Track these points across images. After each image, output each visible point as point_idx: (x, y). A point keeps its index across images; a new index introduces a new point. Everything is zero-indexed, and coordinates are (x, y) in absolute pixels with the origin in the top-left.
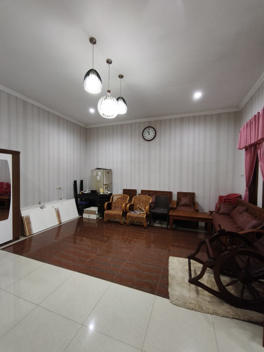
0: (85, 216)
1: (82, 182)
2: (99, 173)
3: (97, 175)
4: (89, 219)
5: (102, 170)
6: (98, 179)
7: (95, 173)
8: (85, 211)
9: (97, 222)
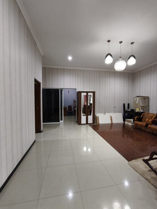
0: (126, 123)
1: (129, 104)
2: (138, 99)
3: (136, 100)
4: (128, 125)
5: (139, 97)
6: (137, 103)
7: (135, 99)
8: (126, 120)
9: (132, 128)
